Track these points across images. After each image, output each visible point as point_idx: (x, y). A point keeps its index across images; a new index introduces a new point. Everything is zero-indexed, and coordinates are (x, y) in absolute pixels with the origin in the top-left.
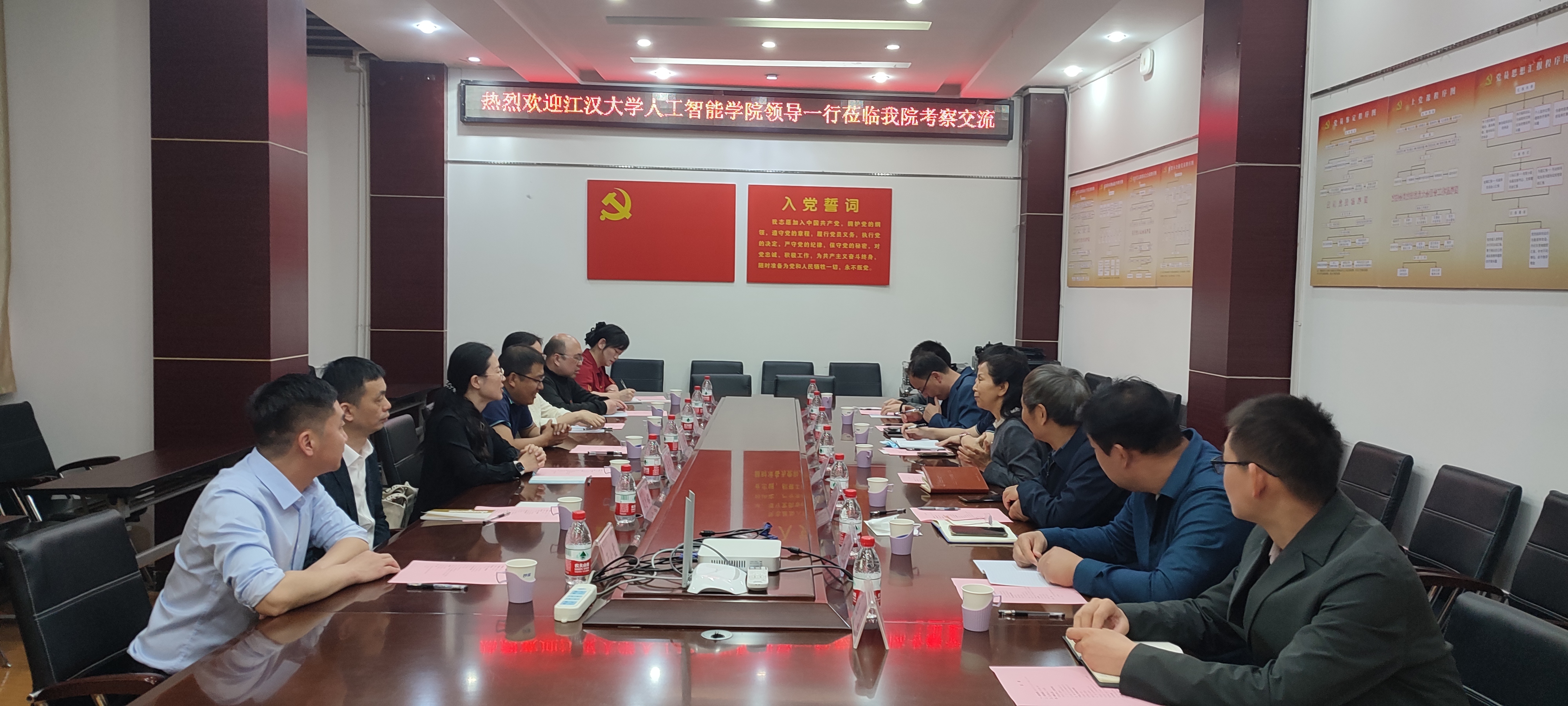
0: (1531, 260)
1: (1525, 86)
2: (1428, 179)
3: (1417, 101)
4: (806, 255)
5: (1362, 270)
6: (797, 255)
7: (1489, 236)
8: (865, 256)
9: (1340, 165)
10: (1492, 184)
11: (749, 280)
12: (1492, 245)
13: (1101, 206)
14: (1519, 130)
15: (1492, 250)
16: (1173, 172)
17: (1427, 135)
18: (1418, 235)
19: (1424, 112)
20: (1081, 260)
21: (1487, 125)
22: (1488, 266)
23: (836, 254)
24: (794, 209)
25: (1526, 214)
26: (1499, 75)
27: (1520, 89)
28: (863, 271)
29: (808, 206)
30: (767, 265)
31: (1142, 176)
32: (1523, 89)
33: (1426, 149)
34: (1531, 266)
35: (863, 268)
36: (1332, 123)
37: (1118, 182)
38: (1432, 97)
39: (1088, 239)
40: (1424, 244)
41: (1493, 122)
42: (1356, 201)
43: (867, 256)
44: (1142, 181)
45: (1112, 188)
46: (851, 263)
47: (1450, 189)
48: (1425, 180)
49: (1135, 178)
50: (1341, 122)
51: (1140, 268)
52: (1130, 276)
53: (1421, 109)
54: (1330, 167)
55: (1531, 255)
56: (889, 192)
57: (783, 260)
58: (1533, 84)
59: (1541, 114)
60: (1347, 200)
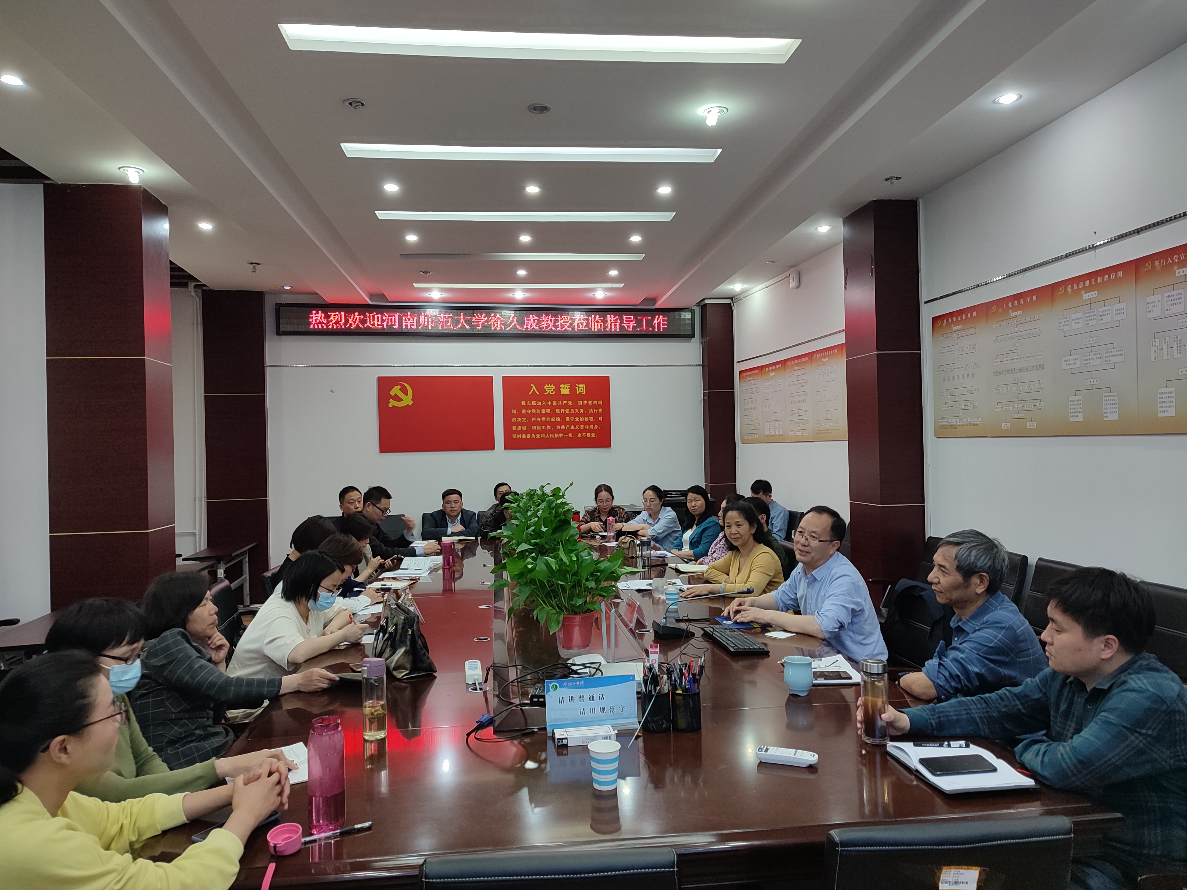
0: (1104, 415)
1: (1090, 294)
2: (1020, 360)
3: (1007, 306)
4: (549, 427)
5: (974, 425)
6: (542, 428)
7: (1071, 398)
8: (592, 426)
9: (951, 351)
10: (1071, 362)
11: (506, 447)
12: (1074, 405)
13: (765, 384)
14: (1088, 324)
15: (1074, 409)
16: (820, 358)
17: (1017, 329)
18: (1015, 400)
19: (1014, 313)
20: (751, 423)
21: (1063, 322)
22: (1072, 420)
23: (570, 425)
24: (538, 393)
25: (1098, 382)
26: (1070, 286)
27: (1086, 296)
28: (591, 438)
29: (548, 391)
30: (519, 436)
31: (796, 362)
32: (1088, 296)
33: (1017, 339)
34: (1105, 419)
35: (591, 435)
36: (942, 322)
37: (777, 366)
38: (1019, 302)
39: (755, 408)
40: (1021, 405)
41: (1068, 319)
42: (966, 376)
43: (594, 426)
44: (797, 365)
45: (772, 371)
46: (582, 431)
47: (1038, 367)
48: (1018, 360)
49: (791, 363)
50: (950, 321)
51: (799, 428)
52: (791, 434)
53: (1010, 311)
54: (943, 353)
55: (1104, 411)
56: (608, 378)
57: (531, 432)
58: (1096, 292)
59: (1105, 313)
60: (958, 377)
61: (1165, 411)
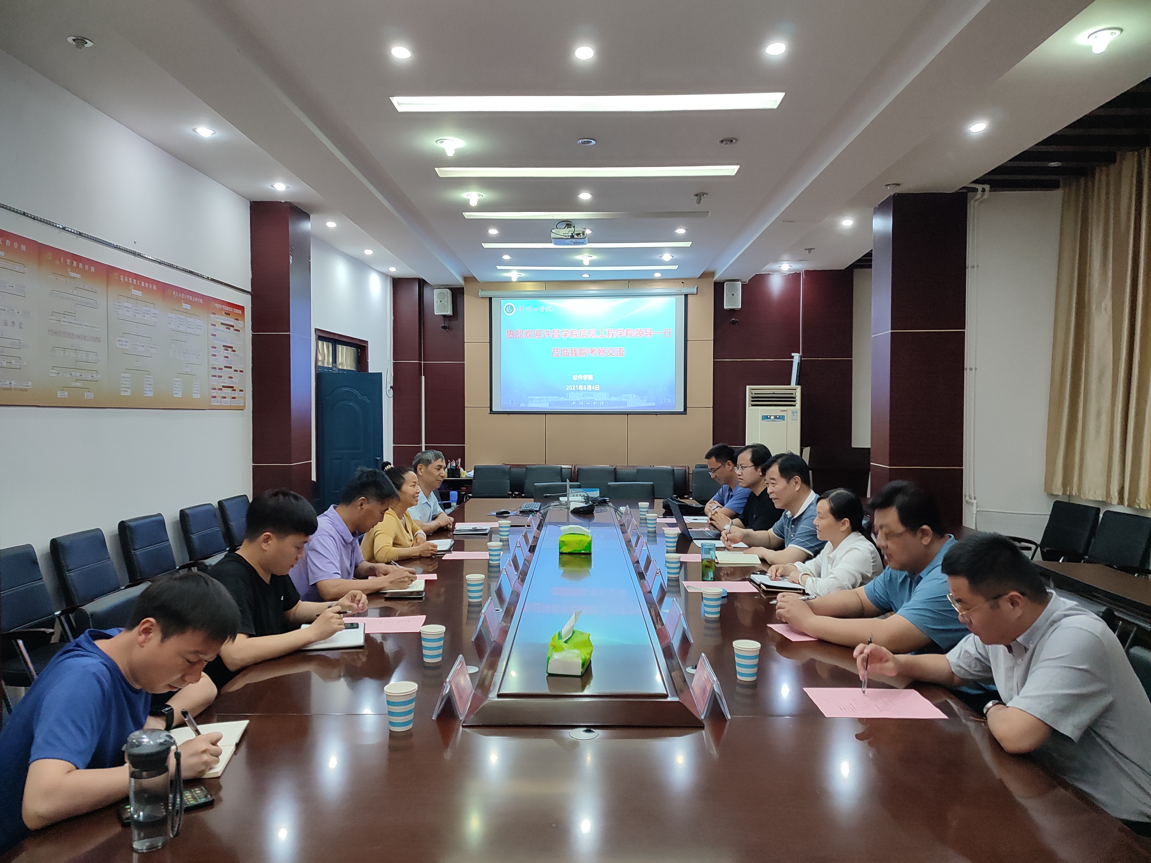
61: (176, 394)
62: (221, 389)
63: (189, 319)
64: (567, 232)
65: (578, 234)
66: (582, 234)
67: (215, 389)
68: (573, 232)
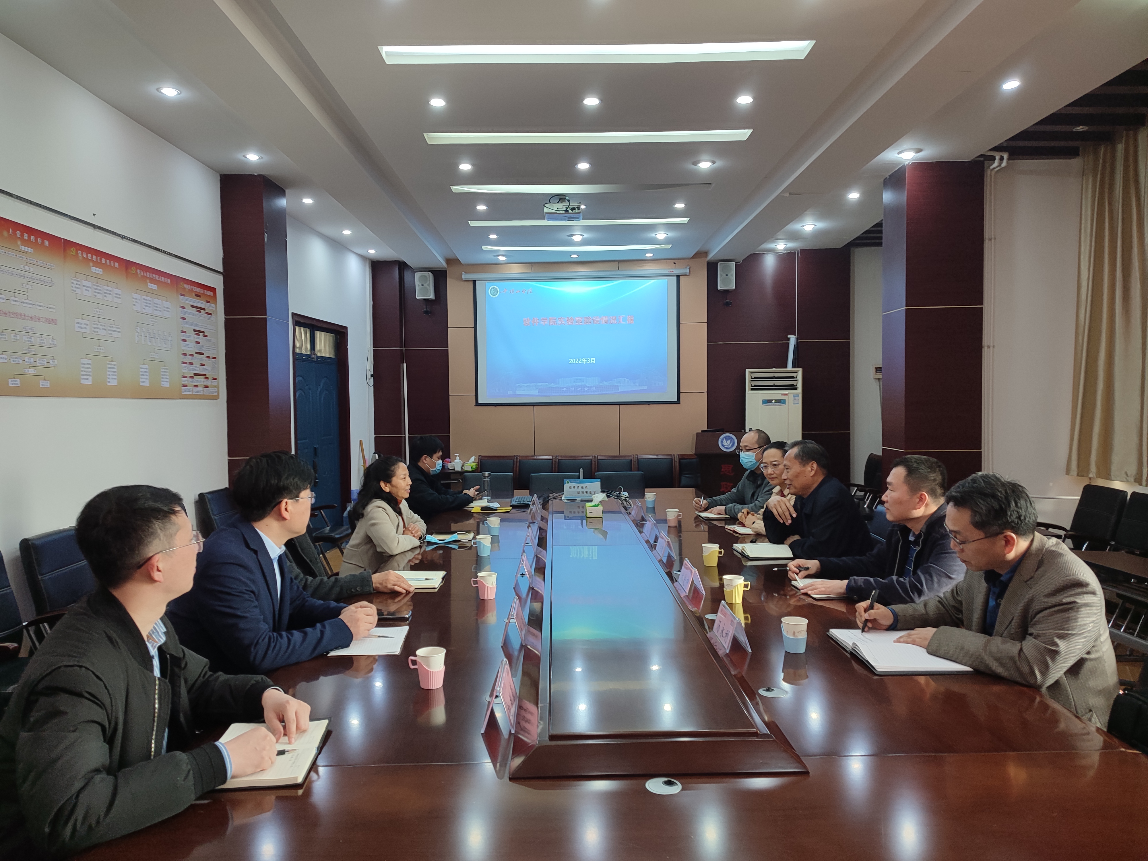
0: (108, 380)
1: (97, 269)
2: (31, 306)
3: (15, 233)
7: (83, 361)
10: (82, 326)
12: (85, 368)
15: (85, 372)
17: (27, 268)
18: (25, 352)
19: (23, 247)
21: (75, 283)
22: (83, 382)
25: (103, 351)
26: (80, 252)
27: (94, 269)
33: (28, 279)
34: (108, 384)
38: (29, 238)
40: (32, 360)
41: (78, 282)
47: (51, 321)
53: (19, 242)
55: (108, 377)
58: (101, 270)
59: (107, 292)
61: (143, 382)
62: (192, 377)
63: (156, 301)
64: (561, 206)
65: (573, 209)
66: (577, 209)
67: (185, 377)
68: (567, 207)
